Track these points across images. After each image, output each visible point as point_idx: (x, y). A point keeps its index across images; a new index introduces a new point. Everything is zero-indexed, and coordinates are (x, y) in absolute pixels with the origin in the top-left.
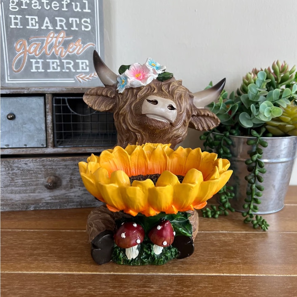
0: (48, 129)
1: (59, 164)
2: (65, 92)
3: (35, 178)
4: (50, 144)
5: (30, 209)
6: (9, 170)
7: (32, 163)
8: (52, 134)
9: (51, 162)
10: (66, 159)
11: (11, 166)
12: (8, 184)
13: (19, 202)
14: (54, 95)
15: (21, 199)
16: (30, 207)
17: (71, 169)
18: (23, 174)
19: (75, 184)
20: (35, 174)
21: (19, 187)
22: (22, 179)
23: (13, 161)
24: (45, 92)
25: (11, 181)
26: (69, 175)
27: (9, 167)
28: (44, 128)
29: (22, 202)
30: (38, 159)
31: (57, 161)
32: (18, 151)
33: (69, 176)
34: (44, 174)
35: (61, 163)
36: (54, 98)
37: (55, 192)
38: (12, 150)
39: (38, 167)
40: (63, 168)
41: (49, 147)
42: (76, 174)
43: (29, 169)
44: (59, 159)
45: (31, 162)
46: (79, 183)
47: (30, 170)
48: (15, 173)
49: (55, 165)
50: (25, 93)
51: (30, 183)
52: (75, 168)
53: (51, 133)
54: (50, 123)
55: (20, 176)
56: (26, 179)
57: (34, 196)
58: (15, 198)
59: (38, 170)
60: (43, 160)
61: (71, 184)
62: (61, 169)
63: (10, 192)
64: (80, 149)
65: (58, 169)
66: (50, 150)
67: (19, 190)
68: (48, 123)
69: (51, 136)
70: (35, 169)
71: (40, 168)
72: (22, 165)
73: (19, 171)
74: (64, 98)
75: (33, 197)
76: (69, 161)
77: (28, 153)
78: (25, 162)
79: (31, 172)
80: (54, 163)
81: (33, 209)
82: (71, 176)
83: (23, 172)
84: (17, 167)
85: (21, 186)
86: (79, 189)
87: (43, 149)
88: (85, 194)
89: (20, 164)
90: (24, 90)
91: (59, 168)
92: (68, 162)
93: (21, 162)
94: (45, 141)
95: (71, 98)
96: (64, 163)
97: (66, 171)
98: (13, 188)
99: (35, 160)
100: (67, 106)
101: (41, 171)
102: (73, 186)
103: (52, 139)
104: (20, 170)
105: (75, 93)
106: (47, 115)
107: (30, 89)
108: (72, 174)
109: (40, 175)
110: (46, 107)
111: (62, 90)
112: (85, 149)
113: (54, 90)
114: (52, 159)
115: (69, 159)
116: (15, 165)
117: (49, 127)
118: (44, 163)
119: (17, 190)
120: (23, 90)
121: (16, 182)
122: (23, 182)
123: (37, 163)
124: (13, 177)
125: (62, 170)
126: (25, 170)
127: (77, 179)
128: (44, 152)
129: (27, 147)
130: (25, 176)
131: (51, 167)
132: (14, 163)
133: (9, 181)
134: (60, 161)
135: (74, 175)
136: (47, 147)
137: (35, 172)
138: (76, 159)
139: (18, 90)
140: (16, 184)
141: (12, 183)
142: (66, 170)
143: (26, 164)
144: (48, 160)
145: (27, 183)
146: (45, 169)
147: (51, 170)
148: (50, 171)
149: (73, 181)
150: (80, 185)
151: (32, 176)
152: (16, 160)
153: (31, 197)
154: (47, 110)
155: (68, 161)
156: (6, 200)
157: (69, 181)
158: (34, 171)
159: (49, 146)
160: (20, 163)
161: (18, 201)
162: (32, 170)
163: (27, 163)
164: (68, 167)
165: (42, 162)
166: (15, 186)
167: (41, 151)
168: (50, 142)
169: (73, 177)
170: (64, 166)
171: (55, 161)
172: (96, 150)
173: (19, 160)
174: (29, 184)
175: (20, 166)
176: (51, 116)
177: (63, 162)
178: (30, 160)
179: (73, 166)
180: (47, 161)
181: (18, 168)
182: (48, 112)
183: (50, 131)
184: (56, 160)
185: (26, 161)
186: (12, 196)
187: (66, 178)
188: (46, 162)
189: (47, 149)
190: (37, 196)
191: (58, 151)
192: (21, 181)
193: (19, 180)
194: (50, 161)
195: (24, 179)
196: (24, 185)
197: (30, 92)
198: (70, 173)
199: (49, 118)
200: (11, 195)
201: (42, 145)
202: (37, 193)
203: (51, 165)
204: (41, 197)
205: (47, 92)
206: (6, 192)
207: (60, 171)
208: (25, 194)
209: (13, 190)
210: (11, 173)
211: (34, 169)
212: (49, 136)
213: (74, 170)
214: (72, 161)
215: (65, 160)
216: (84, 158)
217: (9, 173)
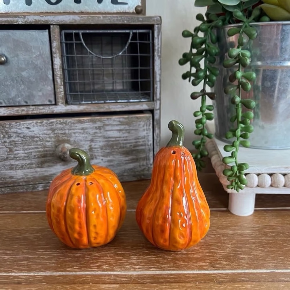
0: (56, 78)
1: (74, 128)
2: (78, 23)
3: (41, 148)
4: (60, 100)
5: (38, 189)
6: (4, 137)
7: (37, 126)
8: (62, 85)
9: (63, 125)
10: (84, 120)
11: (7, 133)
12: (5, 156)
13: (22, 180)
14: (63, 27)
15: (24, 176)
16: (38, 187)
17: (91, 133)
18: (25, 143)
19: (96, 154)
20: (41, 141)
21: (21, 161)
22: (23, 150)
23: (10, 125)
24: (50, 23)
25: (9, 153)
26: (89, 143)
27: (4, 134)
28: (51, 77)
29: (26, 180)
30: (45, 121)
31: (71, 124)
32: (16, 110)
33: (87, 144)
34: (54, 142)
35: (77, 126)
36: (63, 32)
37: (70, 165)
38: (6, 110)
39: (45, 132)
40: (80, 133)
41: (60, 104)
42: (97, 141)
43: (33, 135)
44: (73, 121)
45: (35, 125)
46: (101, 153)
47: (34, 137)
48: (14, 141)
49: (69, 128)
50: (20, 23)
51: (35, 154)
52: (96, 133)
53: (61, 83)
54: (59, 69)
55: (21, 145)
56: (30, 149)
57: (42, 171)
58: (17, 175)
59: (46, 136)
60: (52, 123)
61: (92, 153)
62: (77, 135)
63: (8, 167)
64: (102, 105)
65: (72, 134)
66: (61, 108)
67: (21, 165)
68: (55, 69)
69: (61, 88)
70: (41, 136)
71: (48, 133)
72: (23, 129)
73: (19, 138)
74: (77, 31)
75: (41, 173)
76: (88, 123)
77: (30, 112)
78: (27, 126)
79: (36, 139)
80: (67, 126)
81: (42, 189)
82: (90, 143)
83: (24, 140)
84: (16, 133)
85: (23, 159)
86: (102, 160)
87: (51, 107)
88: (110, 166)
89: (19, 129)
90: (18, 19)
91: (74, 133)
92: (86, 124)
93: (21, 125)
94: (53, 96)
95: (88, 31)
96: (80, 126)
97: (83, 137)
98: (13, 162)
99: (41, 123)
100: (82, 44)
101: (50, 137)
102: (94, 157)
103: (63, 93)
104: (21, 137)
105: (92, 23)
106: (54, 57)
107: (26, 17)
108: (92, 141)
109: (49, 143)
110: (52, 45)
111: (73, 19)
112: (108, 106)
113: (62, 20)
114: (65, 121)
115: (88, 121)
116: (13, 130)
117: (57, 75)
118: (53, 127)
119: (19, 164)
120: (16, 19)
121: (16, 154)
122: (26, 153)
123: (43, 126)
124: (10, 146)
125: (79, 135)
126: (28, 136)
127: (98, 147)
128: (53, 112)
129: (29, 104)
130: (28, 145)
131: (63, 132)
132: (12, 128)
133: (6, 153)
134: (75, 124)
135: (96, 142)
136: (56, 104)
137: (41, 139)
138: (97, 121)
139: (9, 19)
140: (16, 156)
141: (10, 156)
142: (83, 135)
143: (28, 128)
144: (59, 122)
145: (31, 154)
146: (55, 135)
147: (64, 135)
148: (63, 137)
149: (94, 149)
150: (102, 155)
151: (37, 145)
152: (13, 123)
153: (38, 173)
154: (54, 50)
155: (86, 122)
156: (4, 179)
157: (88, 150)
158: (39, 138)
159: (59, 102)
160: (20, 127)
161: (20, 179)
162: (37, 137)
163: (29, 126)
164: (86, 131)
165: (50, 125)
166: (15, 159)
167: (48, 111)
168: (60, 97)
169: (93, 144)
170: (82, 130)
171: (68, 123)
172: (123, 107)
173: (18, 123)
174: (35, 156)
175: (19, 131)
176: (60, 58)
177: (80, 124)
178: (33, 122)
179: (92, 130)
180: (57, 123)
181: (17, 135)
182: (55, 53)
183: (59, 81)
184: (70, 122)
185: (28, 124)
186: (11, 172)
187: (84, 146)
188: (56, 125)
189: (56, 107)
190: (45, 171)
191: (71, 109)
192: (23, 152)
193: (20, 150)
194: (61, 123)
195: (26, 149)
196: (27, 157)
197: (26, 21)
198: (90, 139)
199: (58, 61)
200: (9, 171)
201: (50, 101)
202: (47, 167)
203: (63, 129)
204: (52, 173)
205: (52, 23)
206: (3, 168)
207: (76, 137)
208: (29, 170)
209: (12, 165)
210: (8, 141)
211: (39, 134)
212: (58, 88)
213: (94, 134)
214: (91, 123)
215: (83, 122)
216: (108, 119)
217: (5, 142)
